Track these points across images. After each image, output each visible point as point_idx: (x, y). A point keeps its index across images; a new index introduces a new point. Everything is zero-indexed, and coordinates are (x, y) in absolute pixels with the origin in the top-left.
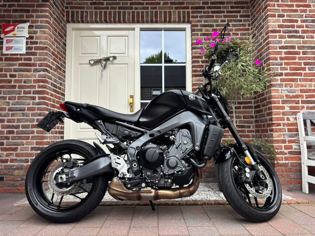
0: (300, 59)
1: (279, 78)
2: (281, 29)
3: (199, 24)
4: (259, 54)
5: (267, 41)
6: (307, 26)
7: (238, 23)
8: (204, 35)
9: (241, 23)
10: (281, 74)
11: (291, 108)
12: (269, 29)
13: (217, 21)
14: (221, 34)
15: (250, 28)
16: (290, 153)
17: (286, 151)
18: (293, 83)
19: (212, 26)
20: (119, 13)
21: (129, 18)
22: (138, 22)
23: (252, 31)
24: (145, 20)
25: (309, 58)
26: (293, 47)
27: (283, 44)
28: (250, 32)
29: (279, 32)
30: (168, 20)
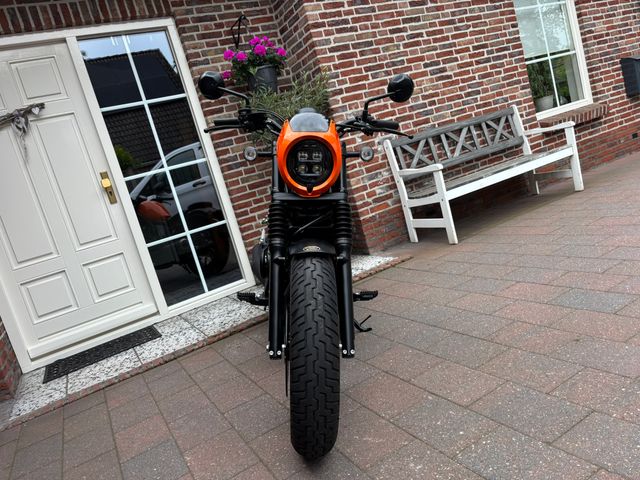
0: (359, 62)
1: (339, 97)
2: (325, 20)
3: (189, 16)
4: (300, 60)
5: (310, 41)
6: (357, 11)
7: (254, 8)
8: (203, 36)
9: (257, 8)
10: (340, 92)
12: (310, 22)
13: (218, 9)
14: (231, 32)
15: (273, 15)
16: (375, 201)
17: (370, 200)
18: (358, 101)
19: (213, 18)
20: (22, 11)
21: (48, 20)
22: (69, 26)
23: (279, 20)
24: (83, 20)
25: (369, 60)
26: (346, 47)
27: (333, 45)
28: (276, 22)
29: (323, 25)
30: (129, 15)
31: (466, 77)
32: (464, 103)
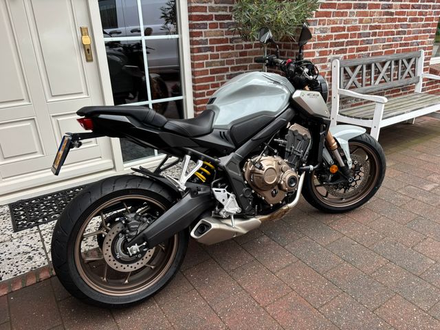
11: (321, 53)
18: (326, 18)
31: (402, 17)
32: (394, 40)
